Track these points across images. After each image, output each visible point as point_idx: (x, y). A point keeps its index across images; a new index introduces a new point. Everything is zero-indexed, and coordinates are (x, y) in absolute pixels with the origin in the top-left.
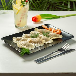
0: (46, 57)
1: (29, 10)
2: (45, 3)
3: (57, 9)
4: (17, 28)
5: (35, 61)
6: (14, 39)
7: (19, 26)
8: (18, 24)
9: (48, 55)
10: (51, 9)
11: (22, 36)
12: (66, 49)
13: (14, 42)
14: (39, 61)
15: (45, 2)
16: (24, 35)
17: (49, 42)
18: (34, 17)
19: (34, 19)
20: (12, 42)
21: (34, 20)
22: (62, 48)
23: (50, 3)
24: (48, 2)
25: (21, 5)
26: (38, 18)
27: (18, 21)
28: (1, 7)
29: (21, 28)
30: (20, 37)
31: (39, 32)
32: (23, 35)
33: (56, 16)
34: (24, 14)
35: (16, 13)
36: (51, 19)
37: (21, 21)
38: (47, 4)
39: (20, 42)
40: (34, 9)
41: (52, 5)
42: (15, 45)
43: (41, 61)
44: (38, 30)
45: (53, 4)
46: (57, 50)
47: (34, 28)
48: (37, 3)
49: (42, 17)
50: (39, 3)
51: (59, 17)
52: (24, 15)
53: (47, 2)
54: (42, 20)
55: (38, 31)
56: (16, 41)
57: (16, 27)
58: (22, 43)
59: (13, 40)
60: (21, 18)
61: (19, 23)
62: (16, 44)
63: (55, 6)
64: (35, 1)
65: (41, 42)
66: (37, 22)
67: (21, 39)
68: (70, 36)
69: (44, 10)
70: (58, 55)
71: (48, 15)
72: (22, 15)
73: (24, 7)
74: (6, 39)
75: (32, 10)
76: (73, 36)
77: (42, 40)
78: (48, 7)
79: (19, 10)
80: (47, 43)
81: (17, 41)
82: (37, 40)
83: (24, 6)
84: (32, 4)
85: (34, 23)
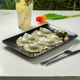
0: (52, 59)
1: (33, 10)
4: (21, 29)
5: (40, 63)
8: (21, 25)
12: (73, 51)
18: (38, 17)
19: (38, 19)
21: (38, 20)
23: (56, 2)
24: (54, 1)
26: (42, 18)
27: (22, 22)
29: (25, 29)
33: (62, 16)
36: (57, 19)
37: (24, 21)
41: (57, 4)
45: (59, 3)
46: (64, 52)
49: (47, 17)
50: (44, 2)
51: (65, 17)
57: (19, 27)
60: (25, 18)
61: (22, 23)
63: (61, 5)
64: (40, 1)
66: (42, 22)
69: (49, 10)
71: (54, 15)
72: (26, 15)
75: (36, 10)
78: (54, 7)
85: (39, 23)
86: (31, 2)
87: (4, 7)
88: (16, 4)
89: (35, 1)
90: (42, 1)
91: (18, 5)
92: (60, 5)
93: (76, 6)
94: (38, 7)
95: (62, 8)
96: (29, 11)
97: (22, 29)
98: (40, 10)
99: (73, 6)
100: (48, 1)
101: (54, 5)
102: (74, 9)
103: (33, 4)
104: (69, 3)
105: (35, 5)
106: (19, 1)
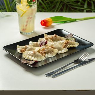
0: (59, 70)
1: (37, 12)
2: (58, 3)
3: (72, 9)
5: (46, 75)
8: (23, 30)
9: (62, 68)
12: (84, 60)
13: (18, 52)
17: (63, 51)
18: (43, 21)
19: (43, 22)
21: (43, 24)
22: (80, 58)
24: (61, 2)
25: (27, 6)
26: (48, 22)
27: (23, 26)
29: (27, 34)
32: (29, 43)
34: (30, 17)
36: (65, 22)
37: (26, 25)
38: (60, 4)
40: (44, 10)
44: (49, 36)
45: (67, 4)
46: (73, 61)
47: (44, 34)
48: (47, 3)
49: (53, 20)
50: (50, 3)
51: (75, 20)
52: (31, 18)
54: (53, 24)
57: (21, 33)
59: (18, 49)
60: (27, 22)
61: (24, 27)
62: (21, 54)
63: (70, 6)
64: (44, 1)
65: (53, 51)
66: (47, 27)
69: (56, 12)
71: (61, 17)
72: (28, 18)
75: (41, 11)
76: (92, 44)
78: (61, 8)
79: (25, 11)
83: (31, 6)
85: (44, 28)
86: (34, 3)
88: (17, 5)
89: (39, 2)
90: (47, 1)
91: (19, 6)
92: (68, 5)
93: (87, 7)
94: (43, 8)
95: (71, 9)
96: (32, 14)
97: (24, 35)
100: (54, 1)
101: (61, 6)
102: (85, 10)
103: (37, 5)
104: (79, 4)
105: (39, 6)
106: (20, 1)
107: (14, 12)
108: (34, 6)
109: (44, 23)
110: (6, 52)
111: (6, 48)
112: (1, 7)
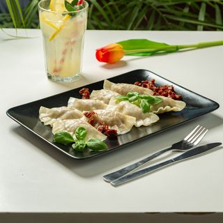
0: (137, 165)
1: (88, 29)
2: (136, 8)
3: (170, 24)
4: (53, 81)
5: (104, 177)
6: (45, 114)
7: (58, 76)
8: (55, 71)
10: (152, 26)
11: (66, 105)
12: (195, 144)
13: (43, 123)
14: (118, 178)
15: (135, 5)
16: (72, 100)
17: (148, 122)
18: (102, 50)
19: (101, 54)
20: (39, 123)
21: (101, 57)
22: (186, 139)
23: (150, 7)
24: (144, 5)
25: (64, 15)
26: (113, 52)
28: (5, 20)
29: (65, 81)
30: (60, 108)
31: (118, 92)
32: (69, 102)
33: (167, 45)
34: (72, 40)
35: (50, 37)
36: (154, 53)
37: (63, 60)
38: (140, 11)
39: (61, 121)
40: (104, 24)
41: (153, 13)
42: (47, 132)
43: (123, 178)
44: (114, 85)
45: (158, 10)
46: (171, 146)
47: (103, 81)
48: (111, 6)
49: (124, 48)
50: (117, 8)
52: (74, 42)
53: (140, 6)
54: (125, 58)
55: (114, 91)
56: (49, 118)
57: (50, 77)
58: (66, 126)
59: (42, 115)
60: (64, 52)
61: (58, 65)
62: (50, 127)
63: (164, 15)
65: (123, 121)
67: (63, 113)
68: (209, 106)
69: (132, 29)
70: (171, 161)
71: (144, 42)
72: (67, 43)
73: (74, 18)
74: (20, 113)
75: (97, 28)
76: (216, 106)
77: (127, 116)
78: (144, 19)
79: (58, 28)
80: (139, 124)
81: (54, 120)
82: (110, 116)
83: (73, 15)
84: (95, 10)
85: (104, 67)
86: (81, 8)
87: (8, 22)
88: (40, 12)
89: (92, 6)
90: (111, 3)
91: (44, 16)
92: (161, 14)
93: (206, 17)
95: (167, 22)
96: (76, 33)
97: (57, 82)
98: (106, 28)
99: (197, 19)
100: (128, 3)
101: (144, 15)
102: (200, 25)
103: (88, 14)
104: (186, 10)
106: (47, 4)
107: (32, 28)
108: (82, 16)
109: (105, 56)
110: (13, 123)
111: (15, 112)
112: (3, 16)
